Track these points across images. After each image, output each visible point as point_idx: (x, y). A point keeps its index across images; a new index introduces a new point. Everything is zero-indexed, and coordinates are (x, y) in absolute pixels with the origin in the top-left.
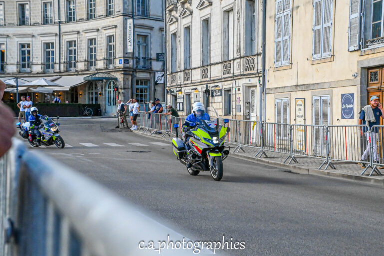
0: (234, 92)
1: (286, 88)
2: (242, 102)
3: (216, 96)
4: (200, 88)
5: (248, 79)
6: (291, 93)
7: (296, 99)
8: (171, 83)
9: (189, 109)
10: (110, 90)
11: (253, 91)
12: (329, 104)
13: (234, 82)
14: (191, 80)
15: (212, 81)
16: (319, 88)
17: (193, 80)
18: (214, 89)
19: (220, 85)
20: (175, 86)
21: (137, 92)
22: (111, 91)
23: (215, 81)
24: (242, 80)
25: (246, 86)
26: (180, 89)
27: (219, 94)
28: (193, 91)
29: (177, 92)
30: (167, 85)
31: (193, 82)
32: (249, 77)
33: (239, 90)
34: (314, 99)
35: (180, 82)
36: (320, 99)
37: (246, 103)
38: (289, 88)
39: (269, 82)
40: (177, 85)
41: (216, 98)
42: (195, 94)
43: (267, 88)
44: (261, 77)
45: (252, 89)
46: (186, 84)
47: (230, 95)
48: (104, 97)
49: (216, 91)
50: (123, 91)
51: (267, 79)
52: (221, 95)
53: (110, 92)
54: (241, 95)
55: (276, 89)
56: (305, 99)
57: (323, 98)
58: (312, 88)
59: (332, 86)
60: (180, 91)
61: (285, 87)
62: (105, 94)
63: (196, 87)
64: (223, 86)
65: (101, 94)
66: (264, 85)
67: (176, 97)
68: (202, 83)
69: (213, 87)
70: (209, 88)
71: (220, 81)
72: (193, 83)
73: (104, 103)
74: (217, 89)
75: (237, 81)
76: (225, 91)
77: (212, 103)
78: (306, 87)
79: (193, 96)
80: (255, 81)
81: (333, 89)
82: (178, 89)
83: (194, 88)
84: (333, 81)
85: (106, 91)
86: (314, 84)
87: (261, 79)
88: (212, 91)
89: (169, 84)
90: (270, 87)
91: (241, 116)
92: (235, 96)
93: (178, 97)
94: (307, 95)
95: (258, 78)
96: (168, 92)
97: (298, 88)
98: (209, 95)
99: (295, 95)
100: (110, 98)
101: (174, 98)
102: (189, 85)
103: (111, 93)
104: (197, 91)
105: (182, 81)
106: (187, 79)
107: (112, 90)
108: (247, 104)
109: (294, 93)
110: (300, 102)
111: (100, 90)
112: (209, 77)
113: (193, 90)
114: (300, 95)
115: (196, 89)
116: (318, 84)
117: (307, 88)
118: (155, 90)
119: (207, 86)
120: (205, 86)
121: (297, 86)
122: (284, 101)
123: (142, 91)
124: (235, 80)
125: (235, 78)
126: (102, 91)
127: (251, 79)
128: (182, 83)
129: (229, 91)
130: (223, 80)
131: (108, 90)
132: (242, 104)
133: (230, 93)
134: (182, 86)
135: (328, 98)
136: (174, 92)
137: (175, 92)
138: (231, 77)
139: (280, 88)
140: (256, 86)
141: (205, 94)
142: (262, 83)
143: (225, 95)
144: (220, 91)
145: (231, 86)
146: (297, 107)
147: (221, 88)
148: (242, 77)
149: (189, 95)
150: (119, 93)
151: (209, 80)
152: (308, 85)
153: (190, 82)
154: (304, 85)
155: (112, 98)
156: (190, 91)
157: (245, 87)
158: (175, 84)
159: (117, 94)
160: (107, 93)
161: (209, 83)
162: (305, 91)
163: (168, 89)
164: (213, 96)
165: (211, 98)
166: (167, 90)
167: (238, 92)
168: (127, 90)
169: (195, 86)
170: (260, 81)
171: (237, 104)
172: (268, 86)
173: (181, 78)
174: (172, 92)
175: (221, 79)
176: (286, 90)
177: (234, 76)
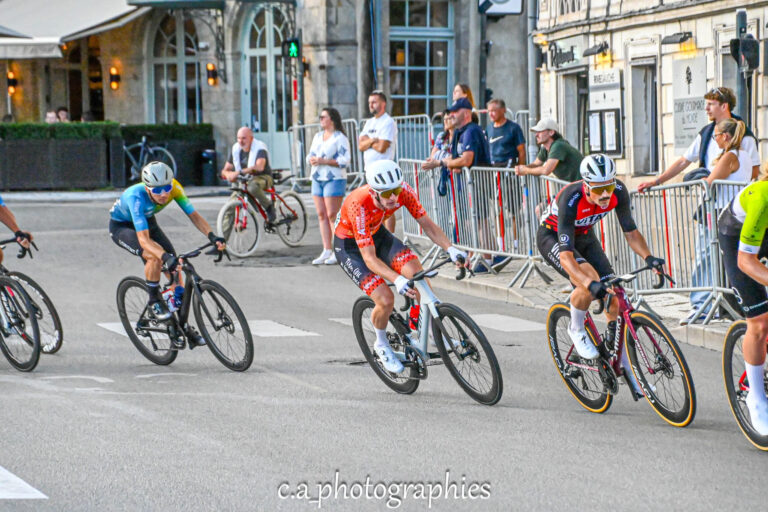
4: (703, 30)
8: (555, 11)
9: (647, 140)
10: (258, 52)
20: (578, 25)
21: (393, 61)
22: (263, 59)
26: (599, 40)
28: (667, 48)
29: (587, 54)
30: (535, 18)
31: (666, 1)
35: (602, 3)
40: (589, 22)
42: (676, 65)
46: (630, 15)
48: (230, 88)
50: (324, 56)
53: (259, 65)
60: (602, 49)
62: (237, 73)
63: (686, 27)
65: (213, 74)
67: (581, 79)
68: (714, 6)
70: (751, 31)
72: (670, 8)
73: (231, 117)
77: (766, 107)
79: (667, 72)
82: (593, 42)
83: (672, 30)
85: (237, 55)
88: (767, 42)
89: (546, 16)
93: (592, 83)
96: (541, 58)
98: (753, 63)
100: (258, 94)
101: (574, 84)
102: (649, 19)
103: (263, 68)
104: (687, 46)
107: (271, 51)
111: (212, 51)
113: (666, 41)
115: (685, 37)
118: (485, 49)
119: (742, 18)
120: (731, 19)
123: (418, 54)
126: (221, 57)
128: (614, 11)
131: (248, 52)
134: (613, 25)
136: (570, 56)
137: (578, 54)
149: (648, 70)
150: (306, 67)
153: (651, 2)
155: (271, 96)
156: (654, 50)
158: (580, 16)
159: (296, 71)
160: (246, 66)
161: (752, 0)
163: (541, 39)
165: (760, 82)
166: (537, 47)
168: (339, 52)
169: (679, 20)
174: (560, 57)
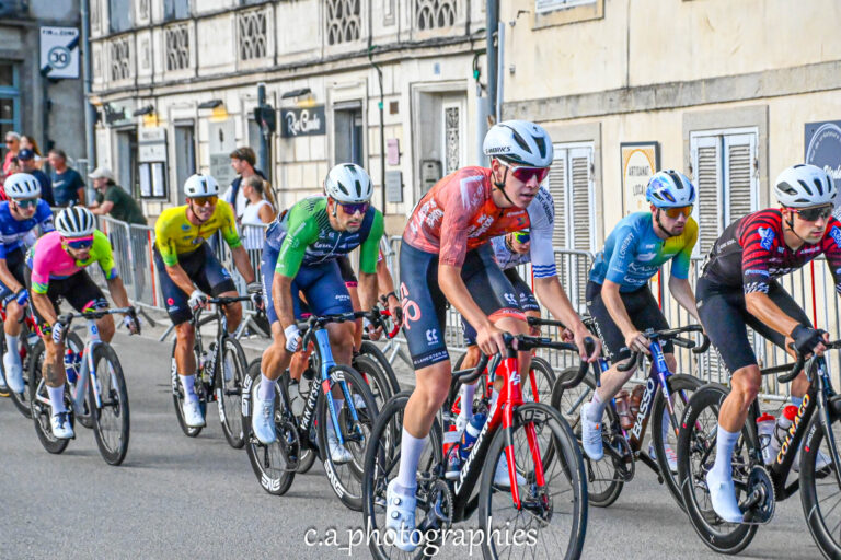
0: (372, 116)
1: (583, 101)
2: (406, 160)
3: (301, 133)
4: (232, 99)
5: (430, 64)
6: (603, 119)
7: (623, 145)
8: (108, 77)
11: (452, 113)
12: (756, 165)
13: (373, 74)
14: (192, 64)
15: (283, 69)
16: (715, 98)
17: (202, 64)
18: (290, 103)
19: (317, 86)
20: (127, 90)
23: (295, 70)
24: (404, 65)
25: (424, 93)
26: (146, 103)
27: (315, 124)
28: (204, 112)
29: (136, 114)
30: (90, 82)
31: (202, 73)
32: (431, 52)
33: (394, 108)
34: (695, 144)
35: (148, 72)
36: (717, 142)
37: (423, 162)
38: (595, 100)
39: (512, 73)
40: (137, 88)
41: (300, 142)
42: (211, 126)
43: (507, 99)
44: (482, 52)
45: (447, 104)
46: (172, 84)
47: (358, 130)
49: (298, 112)
51: (507, 60)
52: (322, 131)
54: (400, 130)
55: (543, 102)
56: (657, 146)
57: (729, 141)
58: (684, 97)
59: (763, 90)
60: (149, 111)
61: (578, 96)
63: (218, 95)
64: (329, 91)
66: (493, 88)
67: (131, 135)
68: (240, 79)
69: (286, 96)
70: (270, 102)
71: (316, 69)
72: (204, 79)
74: (305, 102)
75: (386, 70)
76: (337, 112)
77: (284, 163)
78: (664, 96)
79: (203, 132)
80: (458, 71)
81: (770, 102)
82: (141, 105)
83: (207, 97)
84: (770, 67)
86: (692, 83)
87: (484, 61)
88: (284, 111)
89: (101, 81)
90: (520, 95)
91: (403, 215)
92: (378, 131)
93: (141, 138)
94: (667, 128)
95: (471, 59)
96: (97, 117)
97: (632, 97)
98: (272, 128)
99: (619, 129)
101: (126, 141)
102: (189, 87)
104: (219, 111)
105: (159, 70)
106: (177, 59)
108: (426, 166)
109: (617, 117)
110: (641, 158)
112: (270, 51)
113: (202, 106)
114: (640, 126)
115: (217, 104)
116: (710, 81)
117: (667, 97)
119: (262, 90)
120: (254, 91)
121: (627, 89)
122: (575, 154)
124: (376, 65)
125: (376, 59)
127: (441, 62)
128: (158, 79)
129: (352, 113)
130: (328, 67)
132: (406, 166)
133: (358, 123)
134: (157, 92)
135: (751, 140)
136: (122, 116)
137: (129, 114)
138: (361, 55)
139: (558, 99)
140: (462, 94)
141: (257, 128)
142: (484, 79)
143: (338, 129)
144: (318, 111)
145: (360, 93)
146: (627, 178)
147: (321, 100)
148: (405, 54)
149: (188, 130)
151: (270, 64)
152: (669, 85)
153: (188, 73)
154: (654, 87)
156: (192, 113)
157: (417, 97)
158: (129, 82)
161: (271, 76)
162: (657, 110)
163: (96, 100)
164: (287, 135)
165: (278, 143)
166: (93, 107)
167: (388, 118)
169: (212, 90)
170: (477, 71)
171: (388, 168)
172: (509, 91)
173: (150, 54)
174: (113, 116)
175: (321, 63)
176: (583, 108)
177: (371, 51)
